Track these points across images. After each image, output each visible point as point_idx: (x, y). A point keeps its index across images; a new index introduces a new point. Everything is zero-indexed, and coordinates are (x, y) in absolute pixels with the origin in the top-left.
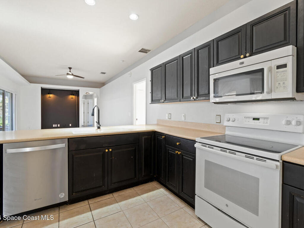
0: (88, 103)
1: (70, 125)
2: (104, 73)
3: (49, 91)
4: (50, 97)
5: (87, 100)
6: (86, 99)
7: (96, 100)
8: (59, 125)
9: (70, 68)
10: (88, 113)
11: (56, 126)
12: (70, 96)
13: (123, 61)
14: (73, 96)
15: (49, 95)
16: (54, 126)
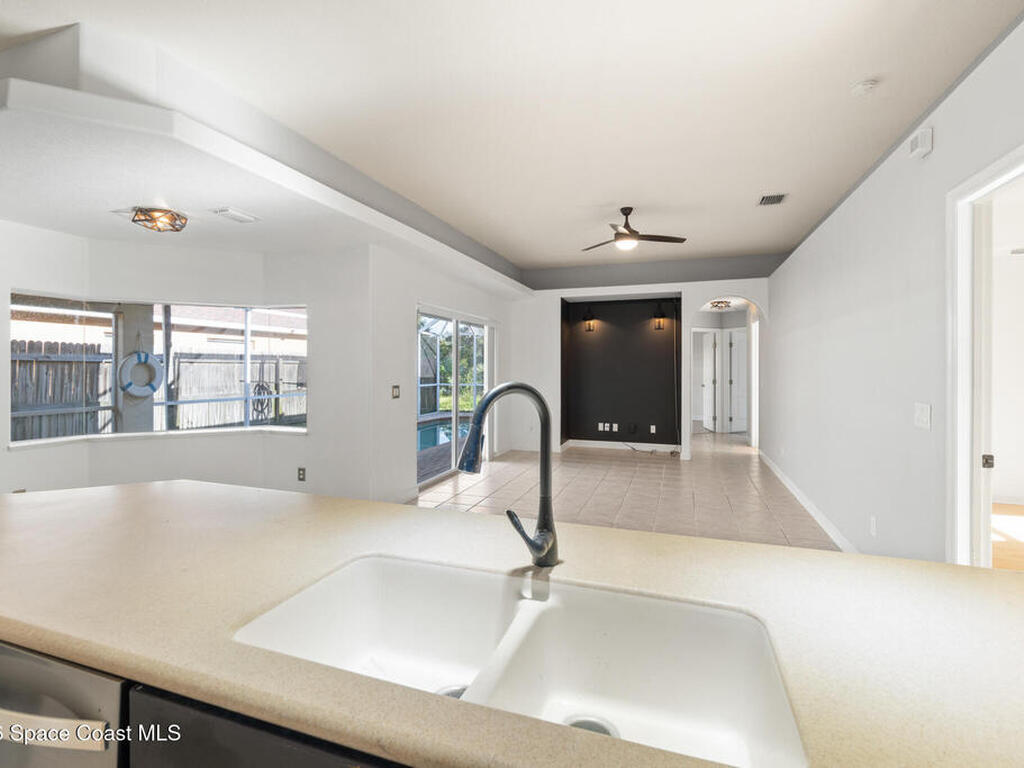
0: (731, 345)
1: (653, 429)
2: (778, 199)
3: (587, 309)
4: (590, 330)
5: (727, 331)
6: (722, 328)
7: (755, 327)
8: (615, 427)
9: (627, 211)
10: (731, 382)
12: (653, 319)
13: (875, 81)
14: (662, 320)
15: (587, 322)
16: (601, 427)
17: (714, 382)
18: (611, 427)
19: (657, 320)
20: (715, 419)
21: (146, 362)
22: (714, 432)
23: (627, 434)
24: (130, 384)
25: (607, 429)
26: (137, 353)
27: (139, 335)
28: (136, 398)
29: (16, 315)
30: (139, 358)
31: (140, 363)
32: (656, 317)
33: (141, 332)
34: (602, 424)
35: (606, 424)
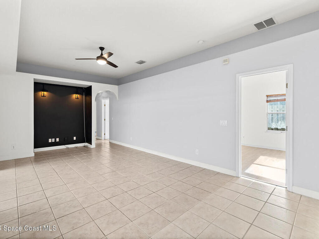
1: (75, 138)
2: (142, 63)
3: (42, 85)
8: (58, 140)
11: (53, 141)
12: (75, 95)
15: (42, 92)
16: (50, 141)
18: (55, 140)
34: (51, 139)
35: (53, 139)
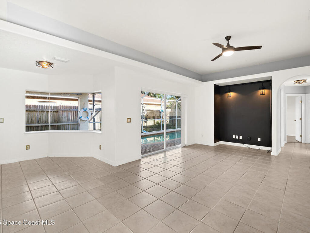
1: (259, 139)
3: (228, 88)
4: (229, 97)
8: (241, 138)
9: (228, 38)
14: (264, 91)
15: (228, 94)
16: (234, 137)
17: (301, 119)
18: (239, 137)
19: (261, 91)
20: (301, 136)
21: (86, 111)
22: (301, 142)
23: (247, 140)
24: (82, 117)
25: (237, 138)
26: (84, 108)
27: (84, 103)
28: (83, 121)
29: (28, 97)
30: (84, 110)
31: (84, 111)
32: (260, 89)
33: (85, 102)
34: (235, 136)
35: (237, 136)
